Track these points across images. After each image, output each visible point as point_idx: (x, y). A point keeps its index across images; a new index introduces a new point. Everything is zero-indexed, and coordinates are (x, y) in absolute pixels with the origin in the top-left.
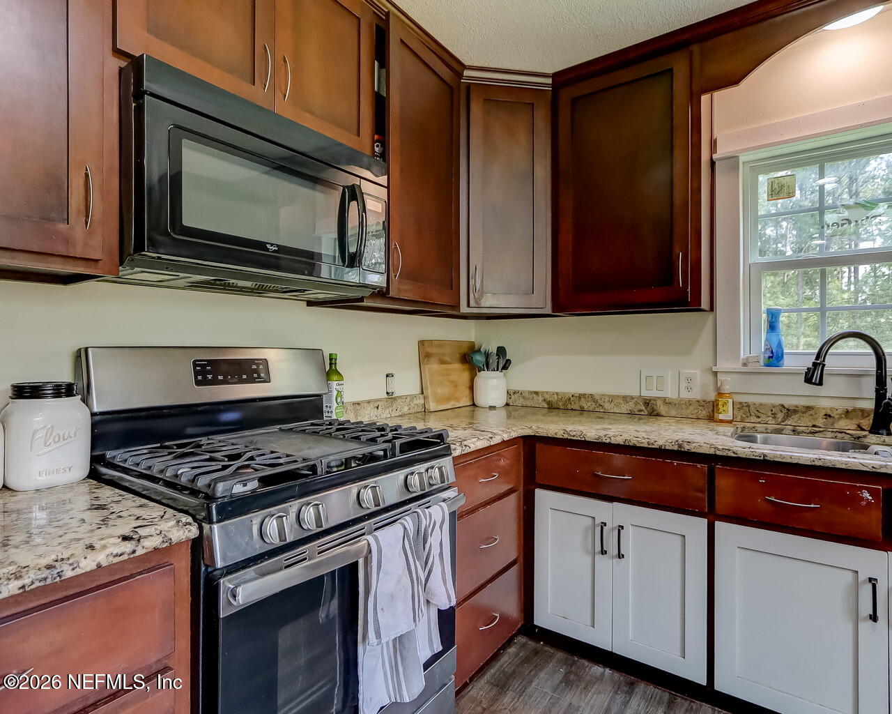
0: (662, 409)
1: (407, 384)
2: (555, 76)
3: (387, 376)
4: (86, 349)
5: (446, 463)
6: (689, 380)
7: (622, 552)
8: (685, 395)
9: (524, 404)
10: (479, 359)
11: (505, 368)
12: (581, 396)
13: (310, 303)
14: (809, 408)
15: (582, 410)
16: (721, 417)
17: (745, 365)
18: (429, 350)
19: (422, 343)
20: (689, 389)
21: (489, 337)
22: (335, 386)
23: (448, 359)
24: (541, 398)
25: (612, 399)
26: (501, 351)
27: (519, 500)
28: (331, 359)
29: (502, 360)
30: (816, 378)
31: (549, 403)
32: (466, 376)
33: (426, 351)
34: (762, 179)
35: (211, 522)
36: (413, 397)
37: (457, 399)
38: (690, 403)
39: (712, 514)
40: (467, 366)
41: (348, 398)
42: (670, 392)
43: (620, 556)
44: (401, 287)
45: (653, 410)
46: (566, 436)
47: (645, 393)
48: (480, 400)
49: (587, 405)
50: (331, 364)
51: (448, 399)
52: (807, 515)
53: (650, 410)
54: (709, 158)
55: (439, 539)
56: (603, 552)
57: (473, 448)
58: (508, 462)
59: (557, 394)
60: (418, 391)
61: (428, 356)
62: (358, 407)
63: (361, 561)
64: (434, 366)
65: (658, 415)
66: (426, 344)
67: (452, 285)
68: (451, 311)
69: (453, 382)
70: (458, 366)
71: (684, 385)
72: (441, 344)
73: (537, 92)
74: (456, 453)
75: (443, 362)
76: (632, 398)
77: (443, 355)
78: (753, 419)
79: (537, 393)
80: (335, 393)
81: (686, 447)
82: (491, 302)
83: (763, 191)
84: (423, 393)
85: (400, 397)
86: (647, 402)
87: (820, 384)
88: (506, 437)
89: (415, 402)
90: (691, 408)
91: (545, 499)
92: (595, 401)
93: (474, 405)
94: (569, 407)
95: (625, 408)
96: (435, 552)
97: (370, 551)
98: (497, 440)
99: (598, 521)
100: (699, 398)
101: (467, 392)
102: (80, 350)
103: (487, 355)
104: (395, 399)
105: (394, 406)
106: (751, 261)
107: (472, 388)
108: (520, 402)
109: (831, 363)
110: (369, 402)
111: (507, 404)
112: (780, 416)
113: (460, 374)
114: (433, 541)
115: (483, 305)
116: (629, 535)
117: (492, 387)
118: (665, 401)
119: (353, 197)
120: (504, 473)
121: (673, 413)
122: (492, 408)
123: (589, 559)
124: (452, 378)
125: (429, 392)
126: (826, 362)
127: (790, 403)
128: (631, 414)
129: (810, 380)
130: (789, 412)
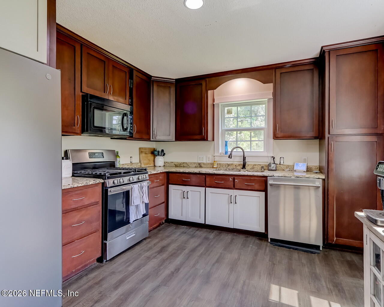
0: (203, 165)
1: (136, 160)
2: (176, 80)
3: (131, 157)
4: (69, 150)
5: (147, 175)
6: (209, 158)
7: (188, 197)
8: (208, 162)
9: (169, 165)
10: (156, 153)
11: (164, 155)
12: (183, 163)
13: (111, 138)
14: (232, 164)
15: (184, 167)
16: (214, 167)
17: (220, 154)
18: (142, 150)
19: (140, 148)
20: (209, 160)
21: (159, 147)
22: (118, 159)
23: (147, 153)
24: (173, 164)
25: (191, 163)
26: (163, 151)
27: (165, 187)
28: (117, 153)
29: (163, 153)
30: (230, 157)
31: (175, 165)
32: (152, 158)
33: (141, 151)
34: (226, 108)
35: (106, 179)
36: (137, 163)
37: (150, 164)
38: (209, 164)
39: (206, 186)
40: (153, 155)
41: (121, 163)
42: (205, 162)
43: (188, 198)
44: (136, 135)
45: (201, 166)
47: (199, 162)
48: (156, 165)
49: (185, 165)
50: (117, 154)
51: (147, 164)
52: (222, 184)
53: (200, 165)
54: (212, 103)
55: (145, 189)
56: (184, 198)
57: (153, 173)
58: (162, 178)
59: (178, 162)
60: (139, 162)
61: (142, 152)
62: (123, 165)
63: (130, 190)
64: (143, 155)
65: (202, 167)
66: (141, 149)
67: (149, 134)
68: (148, 139)
69: (149, 159)
70: (150, 155)
71: (208, 159)
72: (145, 149)
73: (171, 83)
74: (149, 174)
75: (146, 154)
76: (196, 163)
77: (146, 152)
78: (222, 167)
79: (172, 162)
80: (118, 161)
81: (201, 172)
82: (158, 138)
83: (226, 112)
84: (140, 162)
85: (134, 163)
86: (199, 164)
87: (231, 158)
88: (161, 171)
89: (138, 165)
90: (209, 165)
91: (171, 187)
92: (187, 164)
93: (155, 166)
94: (181, 166)
95: (194, 166)
96: (144, 192)
97: (132, 188)
98: (159, 172)
99: (183, 191)
100: (211, 162)
101: (153, 162)
102: (67, 150)
103: (158, 152)
104: (133, 163)
105: (132, 165)
106: (223, 128)
107: (154, 161)
108: (168, 165)
109: (233, 154)
110: (126, 164)
111: (164, 166)
112: (227, 166)
113: (151, 157)
114: (144, 189)
115: (157, 139)
116: (190, 193)
117: (160, 161)
118: (204, 164)
119: (126, 116)
120: (161, 180)
121: (205, 167)
122: (160, 166)
123: (181, 200)
124: (149, 158)
125: (142, 162)
126: (232, 154)
127: (229, 163)
128: (196, 167)
129: (229, 157)
130: (229, 165)
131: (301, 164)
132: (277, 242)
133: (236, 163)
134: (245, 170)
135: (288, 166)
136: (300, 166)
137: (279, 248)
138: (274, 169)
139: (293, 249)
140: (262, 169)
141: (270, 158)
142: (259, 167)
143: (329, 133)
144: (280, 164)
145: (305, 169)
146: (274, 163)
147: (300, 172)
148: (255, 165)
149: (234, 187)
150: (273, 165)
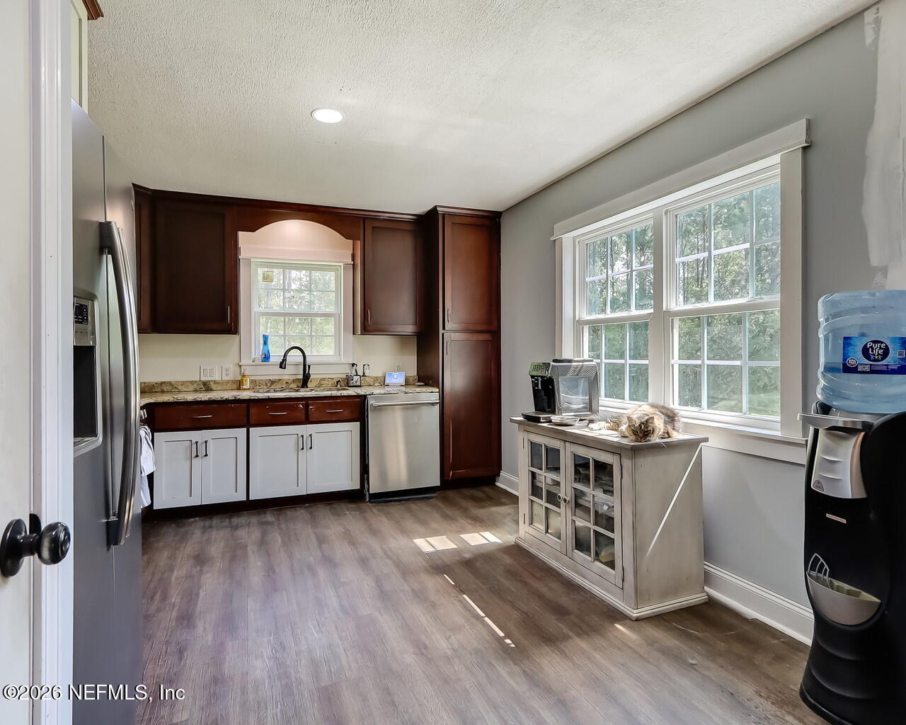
0: (214, 387)
6: (227, 370)
7: (208, 453)
8: (225, 378)
12: (162, 383)
14: (280, 380)
15: (163, 392)
16: (244, 387)
17: (253, 361)
20: (227, 375)
25: (183, 383)
30: (283, 365)
38: (228, 382)
39: (249, 425)
42: (217, 378)
43: (207, 455)
45: (209, 387)
46: (175, 400)
47: (203, 379)
49: (166, 388)
52: (283, 417)
53: (207, 387)
65: (211, 390)
71: (224, 373)
76: (196, 382)
78: (258, 387)
81: (238, 398)
86: (205, 384)
87: (285, 368)
90: (229, 384)
92: (172, 385)
94: (154, 390)
95: (191, 388)
99: (193, 441)
100: (232, 379)
106: (258, 310)
109: (288, 359)
112: (269, 385)
116: (211, 444)
118: (215, 382)
121: (219, 388)
127: (272, 378)
128: (196, 391)
129: (281, 367)
130: (272, 382)
131: (396, 375)
132: (381, 498)
133: (286, 377)
134: (306, 389)
135: (376, 379)
136: (395, 376)
137: (387, 504)
138: (358, 383)
139: (404, 500)
140: (337, 386)
141: (347, 366)
142: (330, 383)
143: (444, 328)
144: (363, 376)
145: (402, 381)
146: (357, 375)
147: (394, 386)
148: (324, 379)
149: (307, 421)
150: (356, 378)
